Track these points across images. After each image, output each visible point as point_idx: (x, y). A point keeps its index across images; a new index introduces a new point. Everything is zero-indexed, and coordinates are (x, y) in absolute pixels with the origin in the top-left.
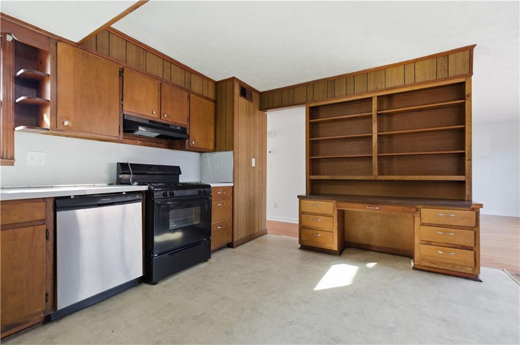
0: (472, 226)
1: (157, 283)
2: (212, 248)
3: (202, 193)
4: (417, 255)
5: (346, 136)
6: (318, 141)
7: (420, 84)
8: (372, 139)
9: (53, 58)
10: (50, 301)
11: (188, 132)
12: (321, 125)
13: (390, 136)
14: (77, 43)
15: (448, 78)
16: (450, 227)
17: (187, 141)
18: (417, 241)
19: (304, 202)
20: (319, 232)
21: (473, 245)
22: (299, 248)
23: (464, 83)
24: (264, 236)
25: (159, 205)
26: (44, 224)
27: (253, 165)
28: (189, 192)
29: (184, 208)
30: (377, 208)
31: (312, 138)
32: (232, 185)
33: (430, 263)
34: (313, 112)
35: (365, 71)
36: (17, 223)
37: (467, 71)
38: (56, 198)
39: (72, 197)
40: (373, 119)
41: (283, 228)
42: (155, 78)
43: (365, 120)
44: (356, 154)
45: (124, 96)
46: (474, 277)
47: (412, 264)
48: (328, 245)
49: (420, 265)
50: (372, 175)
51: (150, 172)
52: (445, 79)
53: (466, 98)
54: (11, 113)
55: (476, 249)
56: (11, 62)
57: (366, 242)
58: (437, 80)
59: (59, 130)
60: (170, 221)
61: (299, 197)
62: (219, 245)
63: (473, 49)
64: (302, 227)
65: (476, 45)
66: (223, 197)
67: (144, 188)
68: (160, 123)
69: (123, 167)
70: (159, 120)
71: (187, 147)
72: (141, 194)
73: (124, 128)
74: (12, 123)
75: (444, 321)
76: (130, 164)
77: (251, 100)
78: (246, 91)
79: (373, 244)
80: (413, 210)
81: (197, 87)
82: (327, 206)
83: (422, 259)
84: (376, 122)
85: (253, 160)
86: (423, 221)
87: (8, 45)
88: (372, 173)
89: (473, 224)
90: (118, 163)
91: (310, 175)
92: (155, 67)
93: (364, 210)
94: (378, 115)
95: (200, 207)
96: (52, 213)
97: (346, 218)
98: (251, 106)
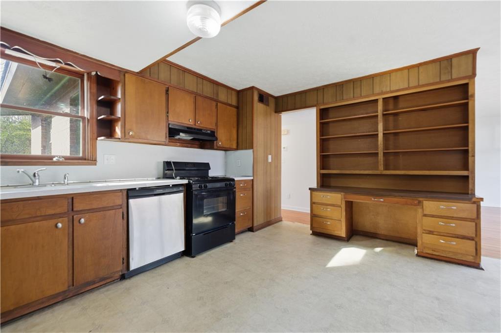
0: (473, 218)
1: (195, 257)
2: (236, 231)
3: (228, 186)
4: (419, 244)
5: (353, 135)
6: (328, 139)
7: (423, 86)
8: (378, 137)
9: (122, 86)
10: (125, 264)
11: (216, 134)
12: (331, 125)
13: (396, 134)
14: (137, 73)
15: (452, 80)
16: (452, 218)
17: (215, 142)
18: (419, 231)
19: (315, 193)
20: (328, 220)
21: (474, 236)
22: (311, 234)
23: (467, 84)
24: (280, 223)
25: (196, 195)
26: (121, 208)
27: (270, 160)
28: (218, 185)
29: (214, 198)
30: (382, 200)
31: (323, 136)
32: (252, 178)
33: (433, 250)
34: (323, 114)
35: (371, 75)
36: (106, 207)
37: (470, 74)
38: (128, 190)
39: (137, 189)
40: (379, 119)
41: (296, 216)
42: (192, 93)
43: (371, 120)
44: (364, 151)
45: (169, 110)
46: (477, 266)
47: (416, 251)
48: (336, 232)
49: (422, 252)
50: (378, 170)
51: (187, 169)
52: (449, 81)
53: (470, 98)
54: (95, 127)
55: (477, 239)
56: (95, 90)
57: (372, 231)
58: (441, 82)
59: (127, 139)
60: (204, 207)
61: (310, 189)
62: (242, 229)
63: (476, 53)
64: (313, 216)
65: (479, 48)
66: (244, 189)
67: (185, 181)
68: (195, 129)
69: (168, 165)
70: (194, 127)
71: (215, 147)
72: (183, 186)
73: (169, 134)
74: (95, 135)
75: (438, 299)
76: (173, 162)
77: (267, 105)
78: (263, 97)
79: (380, 233)
80: (415, 202)
81: (223, 97)
82: (335, 198)
83: (425, 247)
84: (382, 122)
85: (270, 157)
86: (426, 213)
87: (93, 78)
88: (378, 168)
89: (474, 216)
90: (164, 162)
91: (321, 169)
92: (190, 84)
93: (370, 202)
94: (384, 115)
95: (226, 197)
96: (126, 200)
97: (354, 209)
98: (268, 109)
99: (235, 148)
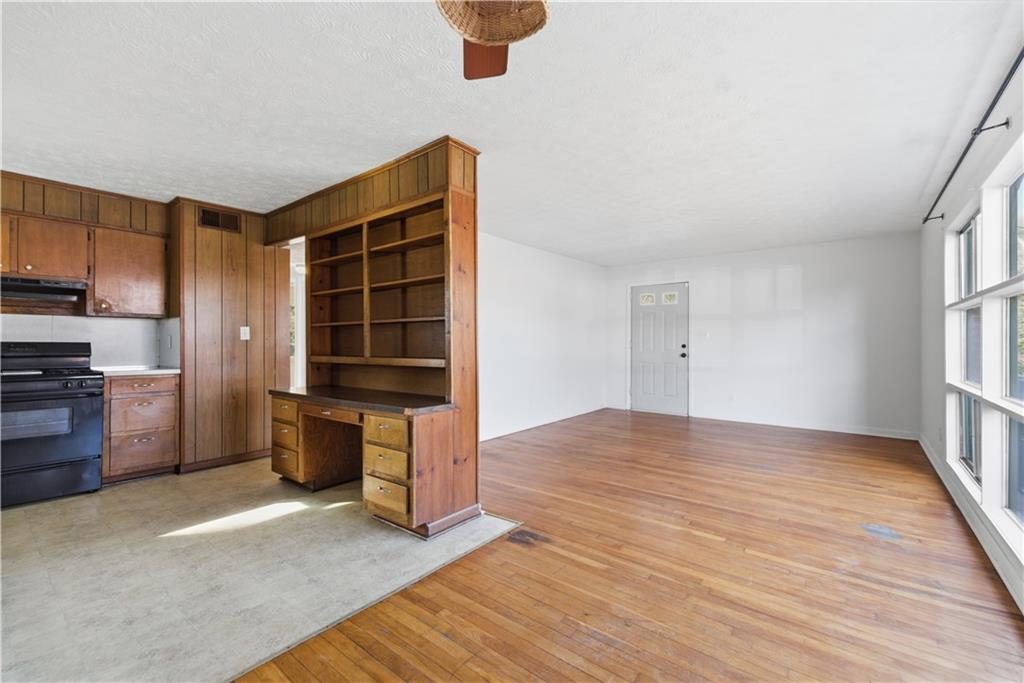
17: (89, 303)
21: (405, 477)
22: (280, 479)
27: (245, 336)
30: (328, 413)
32: (178, 371)
40: (364, 261)
50: (364, 356)
52: (425, 194)
53: (445, 227)
58: (418, 196)
70: (13, 275)
77: (235, 230)
78: (218, 217)
81: (114, 216)
82: (292, 409)
84: (367, 266)
85: (245, 330)
86: (366, 436)
88: (364, 352)
91: (310, 355)
93: (321, 417)
95: (68, 409)
98: (237, 239)
99: (160, 313)
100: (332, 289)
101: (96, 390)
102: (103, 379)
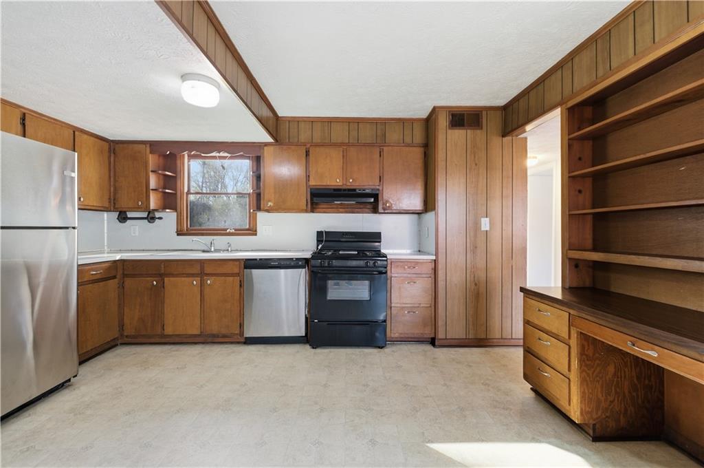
1: (315, 348)
10: (242, 329)
11: (381, 193)
17: (380, 203)
19: (529, 300)
20: (546, 367)
25: (315, 274)
26: (238, 276)
27: (485, 227)
28: (353, 263)
30: (653, 354)
32: (434, 258)
36: (227, 274)
38: (246, 260)
39: (258, 260)
51: (343, 240)
60: (329, 290)
64: (527, 349)
68: (345, 190)
69: (319, 235)
70: (344, 187)
71: (381, 211)
72: (305, 261)
76: (325, 232)
77: (477, 127)
78: (463, 117)
81: (394, 136)
85: (485, 221)
95: (370, 282)
96: (243, 270)
98: (480, 134)
99: (421, 209)
100: (593, 166)
101: (383, 270)
102: (387, 260)
